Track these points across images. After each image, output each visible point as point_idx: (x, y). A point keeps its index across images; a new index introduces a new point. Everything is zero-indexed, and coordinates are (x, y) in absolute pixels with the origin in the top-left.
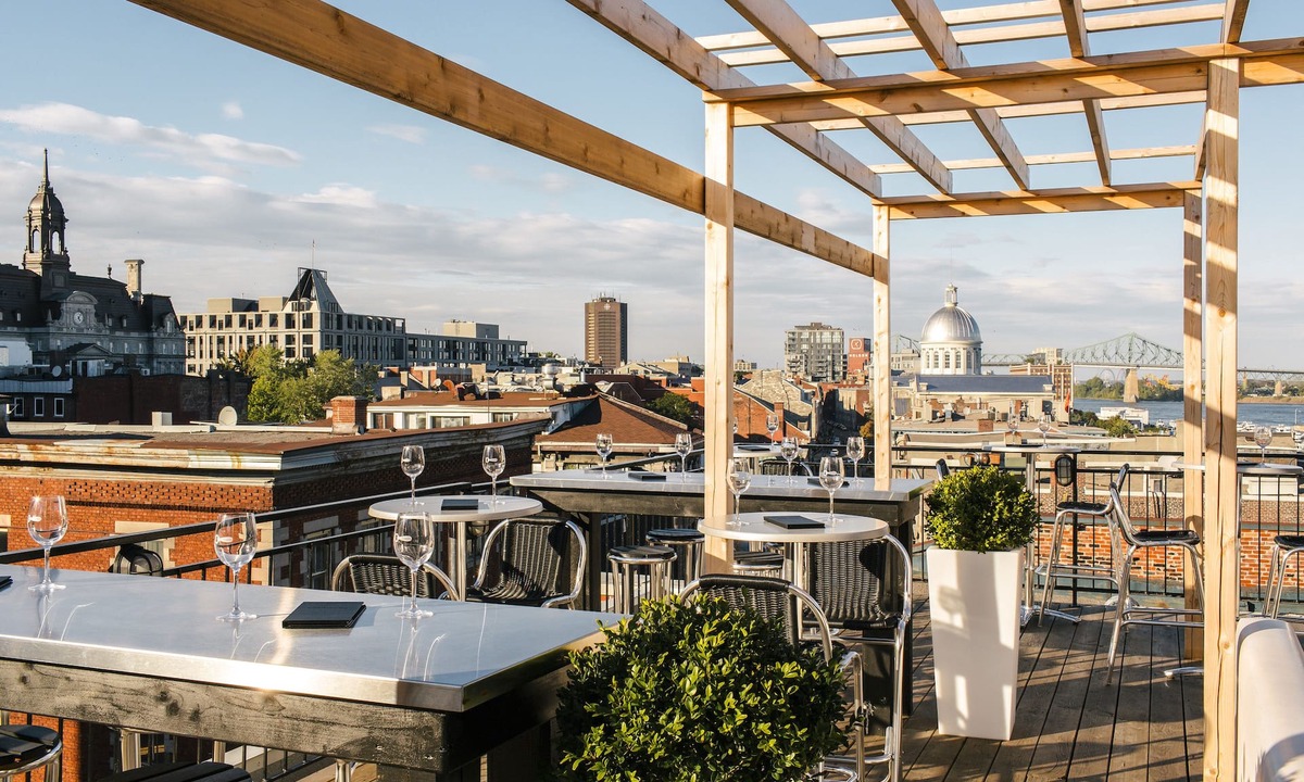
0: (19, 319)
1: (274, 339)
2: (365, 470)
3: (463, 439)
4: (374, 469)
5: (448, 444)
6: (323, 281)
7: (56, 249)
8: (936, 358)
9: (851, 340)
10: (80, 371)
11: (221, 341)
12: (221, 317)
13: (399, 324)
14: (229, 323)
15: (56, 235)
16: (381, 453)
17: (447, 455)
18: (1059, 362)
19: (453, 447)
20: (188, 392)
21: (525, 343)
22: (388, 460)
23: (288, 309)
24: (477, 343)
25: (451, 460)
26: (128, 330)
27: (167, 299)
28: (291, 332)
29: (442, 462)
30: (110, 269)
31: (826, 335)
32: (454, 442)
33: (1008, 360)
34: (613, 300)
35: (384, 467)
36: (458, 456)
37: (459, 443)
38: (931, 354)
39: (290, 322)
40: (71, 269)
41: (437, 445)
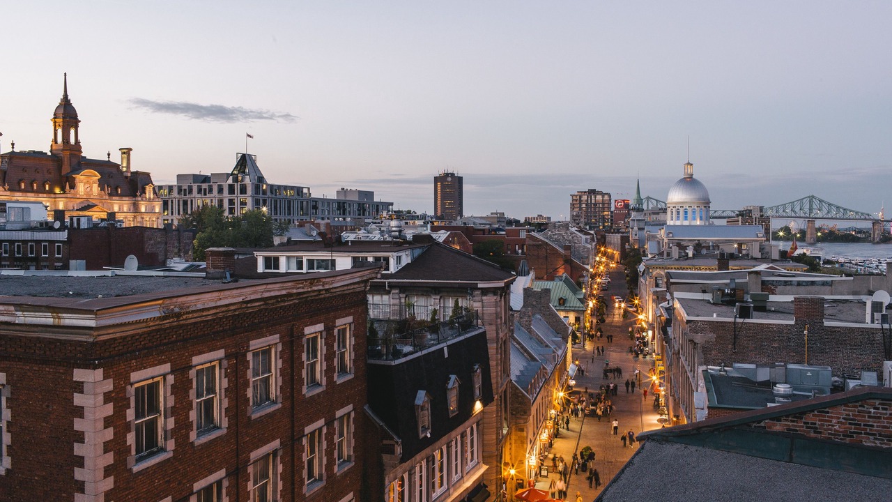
0: (47, 189)
1: (221, 201)
2: (199, 319)
3: (298, 288)
4: (209, 318)
5: (284, 292)
6: (254, 163)
7: (72, 141)
8: (678, 213)
9: (615, 201)
10: (75, 225)
11: (185, 203)
12: (185, 187)
13: (305, 191)
14: (191, 191)
15: (72, 131)
16: (213, 304)
17: (285, 301)
18: (762, 216)
19: (290, 295)
20: (150, 239)
21: (392, 204)
22: (223, 309)
23: (230, 181)
24: (359, 204)
25: (290, 305)
26: (122, 195)
27: (147, 175)
28: (232, 197)
29: (281, 307)
30: (109, 155)
31: (599, 198)
32: (291, 291)
33: (724, 214)
34: (453, 175)
35: (220, 315)
36: (297, 301)
37: (295, 291)
38: (674, 210)
39: (231, 189)
40: (83, 155)
41: (273, 294)
